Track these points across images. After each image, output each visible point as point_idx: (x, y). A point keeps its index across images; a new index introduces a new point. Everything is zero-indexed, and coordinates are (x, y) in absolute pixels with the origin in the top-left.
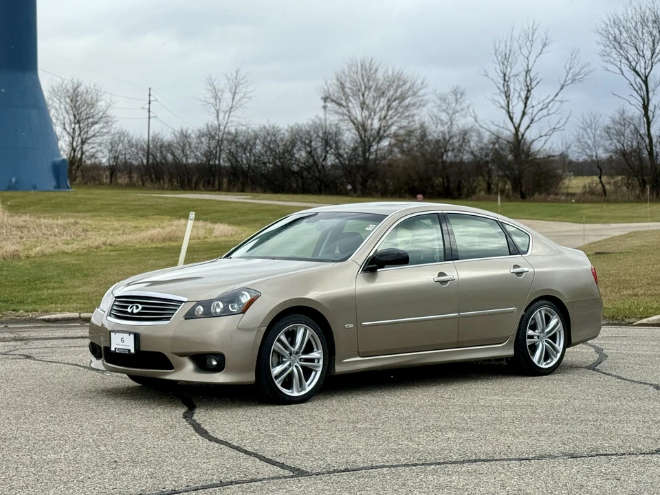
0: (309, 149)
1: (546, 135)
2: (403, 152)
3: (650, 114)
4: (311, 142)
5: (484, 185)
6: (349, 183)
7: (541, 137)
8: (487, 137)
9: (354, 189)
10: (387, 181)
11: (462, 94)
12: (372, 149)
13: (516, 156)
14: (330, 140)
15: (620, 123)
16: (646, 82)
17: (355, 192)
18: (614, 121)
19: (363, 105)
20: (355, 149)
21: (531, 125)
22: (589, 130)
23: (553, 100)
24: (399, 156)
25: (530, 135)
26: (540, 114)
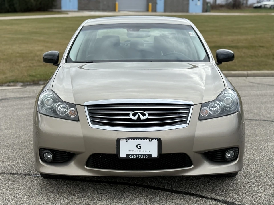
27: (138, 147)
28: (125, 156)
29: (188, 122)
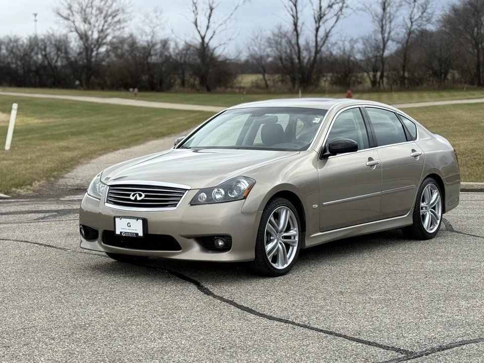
0: (44, 53)
1: (224, 44)
2: (117, 56)
3: (299, 29)
4: (45, 48)
5: (179, 81)
6: (77, 79)
7: (220, 45)
8: (181, 45)
9: (81, 84)
10: (106, 78)
11: (161, 12)
12: (94, 54)
13: (203, 60)
14: (61, 46)
15: (278, 36)
16: (295, 6)
17: (82, 86)
18: (274, 35)
19: (85, 20)
20: (80, 53)
21: (214, 36)
22: (256, 41)
23: (229, 18)
24: (115, 59)
25: (212, 44)
26: (221, 28)
27: (129, 225)
28: (119, 233)
29: (177, 206)
